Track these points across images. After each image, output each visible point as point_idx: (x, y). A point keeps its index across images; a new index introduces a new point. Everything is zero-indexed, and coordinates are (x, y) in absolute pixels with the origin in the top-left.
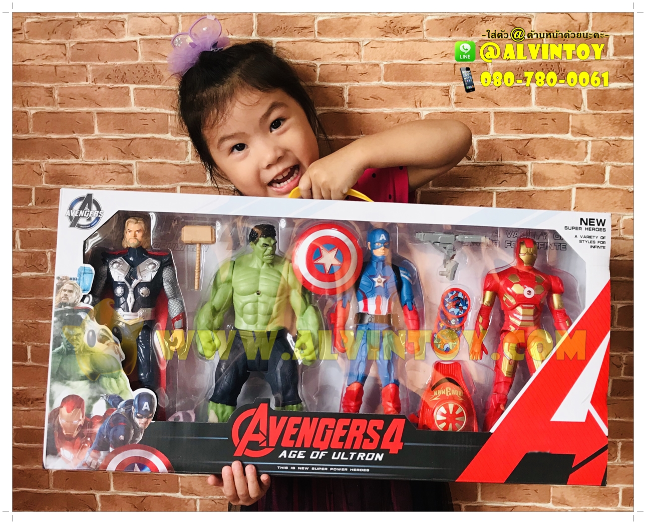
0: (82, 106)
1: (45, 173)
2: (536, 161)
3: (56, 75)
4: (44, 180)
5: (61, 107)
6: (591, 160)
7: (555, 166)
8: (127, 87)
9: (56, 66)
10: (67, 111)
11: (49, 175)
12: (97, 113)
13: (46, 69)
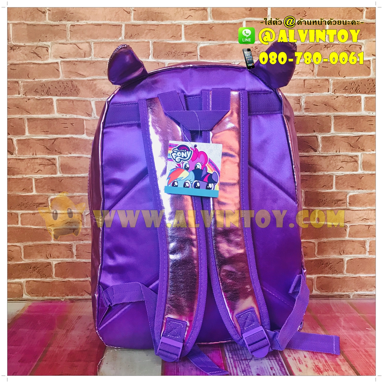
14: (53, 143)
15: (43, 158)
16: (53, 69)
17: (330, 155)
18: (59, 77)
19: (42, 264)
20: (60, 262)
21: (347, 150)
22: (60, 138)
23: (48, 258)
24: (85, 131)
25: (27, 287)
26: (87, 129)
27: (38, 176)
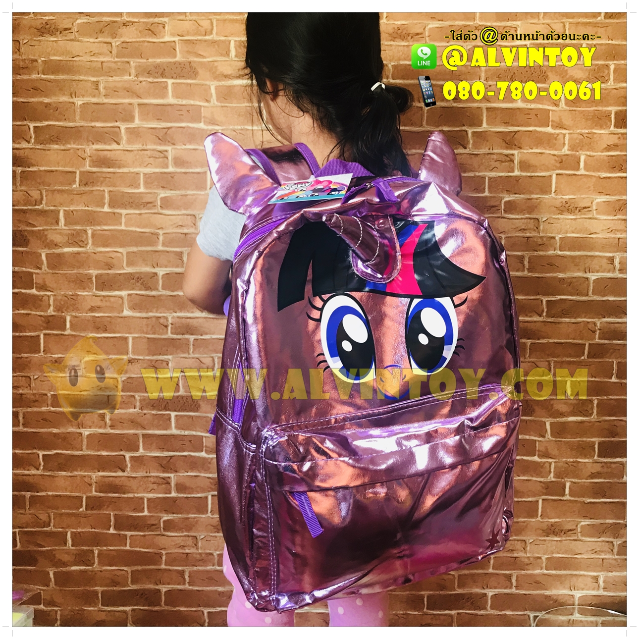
0: (125, 98)
1: (89, 158)
2: (522, 151)
3: (102, 70)
4: (87, 163)
5: (106, 98)
6: (568, 150)
7: (538, 155)
8: (166, 82)
9: (102, 62)
10: (111, 102)
11: (93, 159)
12: (138, 105)
13: (94, 65)
14: (166, 133)
15: (153, 150)
16: (170, 48)
17: (482, 153)
18: (175, 57)
19: (147, 274)
20: (168, 272)
21: (501, 148)
22: (174, 127)
23: (154, 267)
24: (203, 120)
25: (129, 301)
26: (204, 117)
27: (148, 170)
